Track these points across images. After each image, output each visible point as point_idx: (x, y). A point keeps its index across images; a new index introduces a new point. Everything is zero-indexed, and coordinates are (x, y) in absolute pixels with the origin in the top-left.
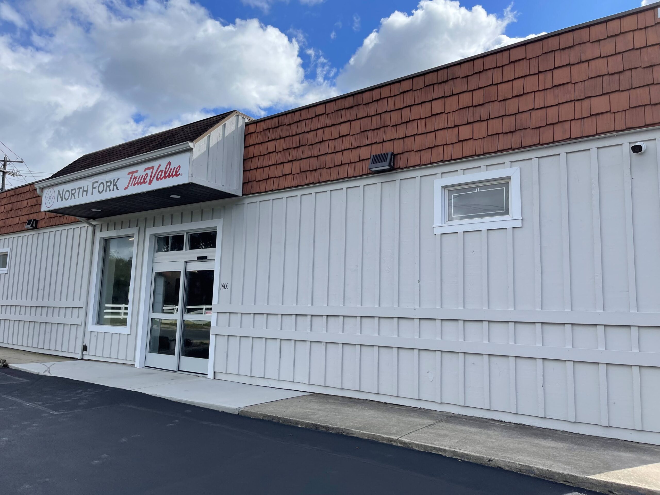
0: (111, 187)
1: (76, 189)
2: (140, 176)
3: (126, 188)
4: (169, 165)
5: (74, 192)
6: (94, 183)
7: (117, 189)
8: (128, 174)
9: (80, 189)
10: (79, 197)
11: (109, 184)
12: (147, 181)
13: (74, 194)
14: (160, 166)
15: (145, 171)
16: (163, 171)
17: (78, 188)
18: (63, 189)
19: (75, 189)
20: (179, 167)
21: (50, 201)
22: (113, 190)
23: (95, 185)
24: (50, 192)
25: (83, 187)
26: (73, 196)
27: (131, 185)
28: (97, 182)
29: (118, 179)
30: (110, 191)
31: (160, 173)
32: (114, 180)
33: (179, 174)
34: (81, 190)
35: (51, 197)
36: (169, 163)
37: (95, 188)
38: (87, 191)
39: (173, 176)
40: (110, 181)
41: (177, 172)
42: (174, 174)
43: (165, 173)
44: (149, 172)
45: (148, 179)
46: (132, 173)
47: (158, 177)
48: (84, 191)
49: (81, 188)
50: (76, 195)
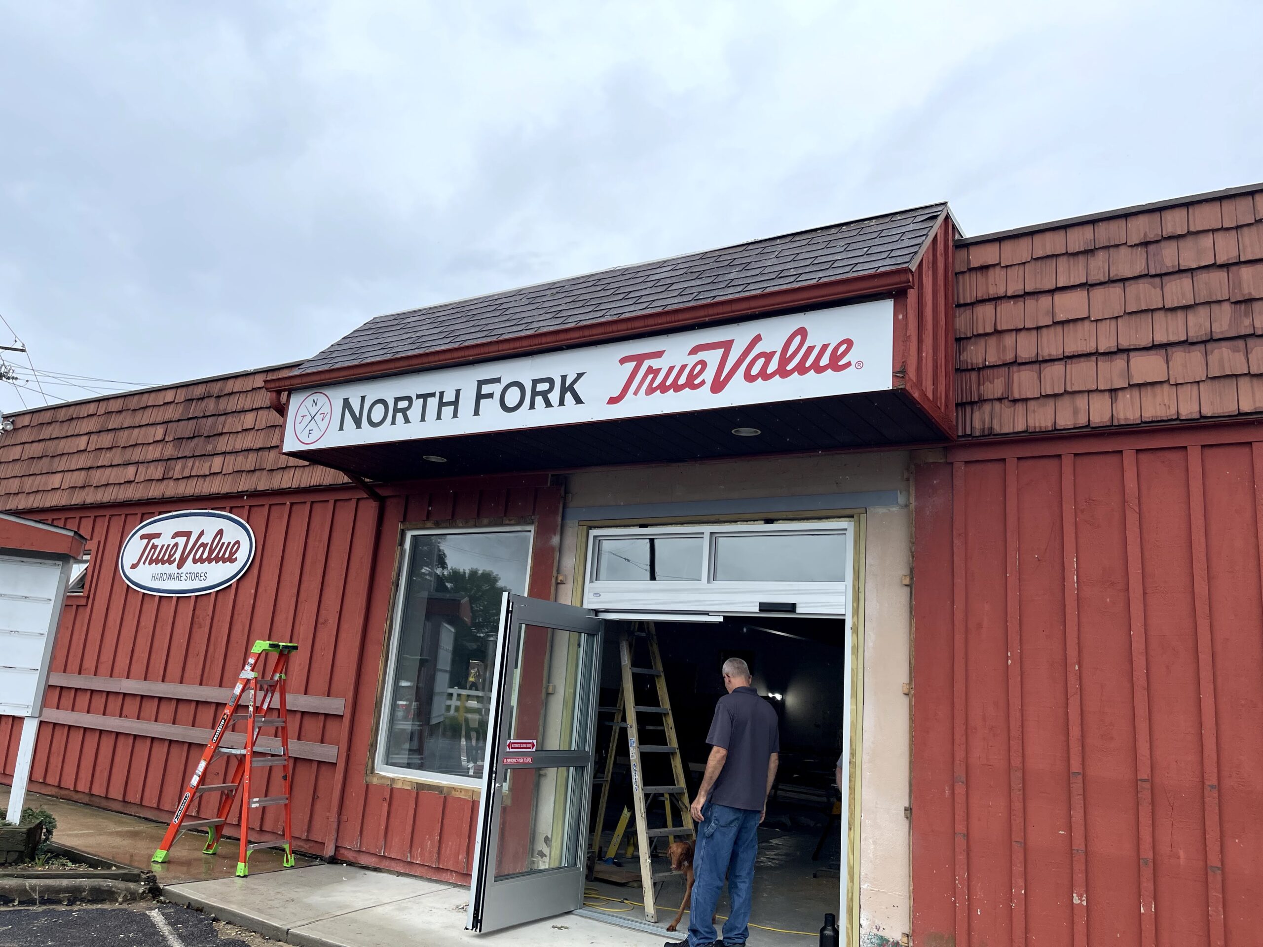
0: (554, 397)
1: (414, 398)
2: (671, 369)
3: (613, 401)
4: (798, 339)
5: (403, 404)
6: (481, 383)
7: (578, 400)
8: (623, 361)
9: (429, 399)
10: (423, 419)
11: (544, 387)
12: (703, 382)
13: (404, 411)
14: (758, 339)
15: (694, 351)
16: (774, 353)
17: (419, 396)
18: (363, 398)
19: (409, 399)
20: (849, 343)
21: (312, 425)
22: (562, 403)
23: (486, 389)
24: (315, 403)
25: (442, 394)
26: (399, 416)
27: (636, 393)
28: (498, 380)
29: (580, 375)
30: (548, 404)
31: (762, 361)
32: (564, 378)
33: (849, 364)
34: (433, 403)
35: (318, 418)
36: (802, 332)
37: (490, 396)
38: (455, 403)
39: (819, 370)
40: (551, 381)
41: (835, 358)
42: (825, 361)
43: (784, 360)
44: (713, 358)
45: (709, 376)
46: (639, 359)
47: (755, 371)
48: (442, 404)
49: (433, 395)
50: (415, 413)
